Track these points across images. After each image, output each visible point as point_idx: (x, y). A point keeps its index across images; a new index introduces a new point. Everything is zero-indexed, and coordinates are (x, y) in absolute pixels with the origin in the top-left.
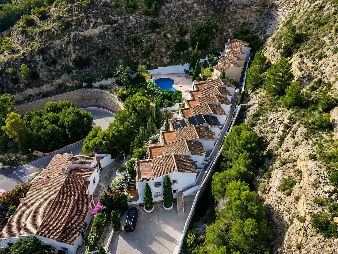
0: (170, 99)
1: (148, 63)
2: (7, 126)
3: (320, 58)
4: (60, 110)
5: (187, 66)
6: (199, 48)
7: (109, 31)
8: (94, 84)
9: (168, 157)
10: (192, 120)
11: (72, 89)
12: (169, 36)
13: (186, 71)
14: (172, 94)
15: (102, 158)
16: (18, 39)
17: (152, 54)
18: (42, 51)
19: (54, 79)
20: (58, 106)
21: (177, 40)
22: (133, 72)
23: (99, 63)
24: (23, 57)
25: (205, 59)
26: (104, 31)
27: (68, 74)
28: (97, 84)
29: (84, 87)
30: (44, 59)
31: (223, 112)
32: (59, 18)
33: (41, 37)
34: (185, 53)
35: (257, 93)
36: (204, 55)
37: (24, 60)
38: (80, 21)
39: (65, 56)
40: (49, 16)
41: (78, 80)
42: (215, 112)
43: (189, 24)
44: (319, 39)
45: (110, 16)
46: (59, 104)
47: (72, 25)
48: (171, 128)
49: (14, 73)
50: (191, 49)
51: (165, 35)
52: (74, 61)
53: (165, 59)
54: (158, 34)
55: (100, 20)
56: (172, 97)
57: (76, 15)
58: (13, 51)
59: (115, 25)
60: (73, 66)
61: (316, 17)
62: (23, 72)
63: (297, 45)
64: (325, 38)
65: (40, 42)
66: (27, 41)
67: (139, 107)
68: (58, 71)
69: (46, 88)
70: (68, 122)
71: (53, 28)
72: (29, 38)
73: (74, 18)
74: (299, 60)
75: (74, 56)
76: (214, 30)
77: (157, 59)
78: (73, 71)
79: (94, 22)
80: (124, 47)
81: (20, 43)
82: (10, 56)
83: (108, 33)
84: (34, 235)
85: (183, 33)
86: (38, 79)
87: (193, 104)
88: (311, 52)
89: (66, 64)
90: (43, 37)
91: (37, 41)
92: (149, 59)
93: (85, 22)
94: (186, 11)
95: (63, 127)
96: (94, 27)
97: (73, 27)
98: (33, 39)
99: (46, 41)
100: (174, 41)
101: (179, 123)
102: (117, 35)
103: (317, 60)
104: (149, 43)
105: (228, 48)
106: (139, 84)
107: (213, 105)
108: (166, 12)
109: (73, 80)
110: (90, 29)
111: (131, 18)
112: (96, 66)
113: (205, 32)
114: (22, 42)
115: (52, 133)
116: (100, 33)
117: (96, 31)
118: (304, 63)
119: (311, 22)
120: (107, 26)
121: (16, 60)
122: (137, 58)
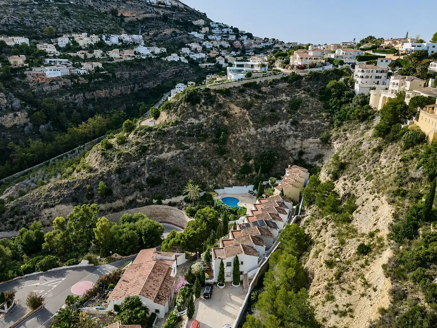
0: (235, 213)
1: (214, 183)
2: (98, 228)
3: (357, 180)
4: (135, 220)
5: (251, 187)
6: (262, 172)
7: (181, 155)
8: (163, 201)
9: (237, 245)
10: (255, 223)
11: (142, 205)
12: (234, 160)
13: (250, 192)
14: (237, 210)
15: (178, 256)
16: (97, 160)
17: (219, 176)
18: (119, 171)
19: (126, 195)
20: (133, 217)
21: (242, 165)
22: (202, 190)
23: (170, 182)
24: (101, 176)
25: (268, 182)
26: (176, 155)
27: (140, 192)
28: (167, 201)
29: (154, 204)
30: (120, 178)
31: (281, 220)
32: (137, 143)
33: (119, 158)
34: (249, 175)
35: (311, 208)
36: (266, 178)
37: (101, 178)
38: (156, 146)
39: (139, 176)
40: (127, 142)
41: (148, 197)
42: (274, 219)
43: (253, 152)
44: (357, 166)
45: (183, 143)
46: (135, 215)
47: (149, 150)
48: (238, 229)
49: (91, 189)
50: (254, 173)
51: (231, 160)
52: (147, 179)
53: (230, 181)
54: (226, 159)
55: (173, 146)
56: (238, 213)
57: (153, 141)
58: (91, 170)
59: (186, 151)
60: (146, 185)
61: (356, 150)
62: (100, 188)
63: (342, 171)
64: (361, 166)
65: (118, 163)
66: (106, 162)
67: (209, 217)
68: (130, 188)
69: (118, 203)
70: (145, 230)
71: (131, 151)
72: (107, 159)
73: (151, 144)
74: (343, 182)
75: (147, 176)
76: (276, 157)
77: (223, 180)
78: (145, 188)
79: (168, 147)
80: (193, 169)
81: (98, 164)
82: (88, 175)
83: (180, 157)
84: (137, 295)
85: (247, 158)
86: (112, 195)
87: (256, 213)
88: (352, 176)
89: (139, 183)
90: (121, 159)
91: (114, 162)
92: (216, 181)
93: (160, 147)
94: (250, 140)
95: (140, 233)
96: (168, 152)
97: (149, 152)
98: (111, 160)
99: (123, 163)
100: (239, 165)
101: (244, 225)
102: (188, 159)
103: (355, 182)
104: (217, 167)
105: (288, 173)
106: (207, 202)
107: (273, 214)
108: (233, 141)
109: (144, 197)
110: (164, 154)
111: (201, 145)
112: (167, 184)
113: (268, 159)
114: (101, 163)
115: (132, 238)
116: (172, 157)
117: (170, 155)
118: (347, 184)
119: (352, 154)
120: (178, 151)
121: (94, 178)
122: (205, 179)
